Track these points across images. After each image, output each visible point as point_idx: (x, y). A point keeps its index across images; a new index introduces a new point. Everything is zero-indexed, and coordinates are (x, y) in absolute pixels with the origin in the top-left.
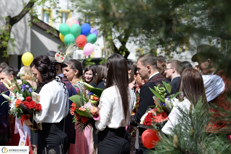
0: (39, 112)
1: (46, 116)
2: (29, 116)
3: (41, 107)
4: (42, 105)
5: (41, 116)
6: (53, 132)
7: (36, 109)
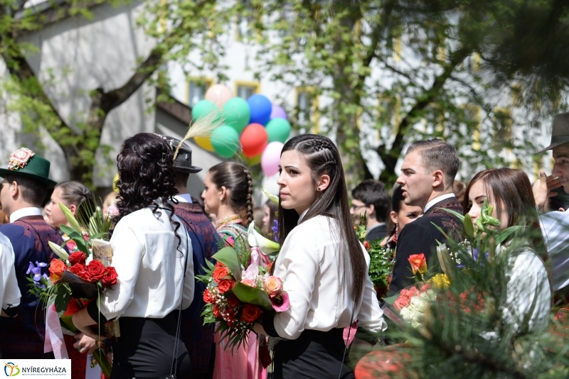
0: (111, 288)
1: (130, 300)
2: (85, 301)
3: (117, 275)
4: (118, 270)
5: (116, 299)
6: (147, 342)
7: (103, 281)
